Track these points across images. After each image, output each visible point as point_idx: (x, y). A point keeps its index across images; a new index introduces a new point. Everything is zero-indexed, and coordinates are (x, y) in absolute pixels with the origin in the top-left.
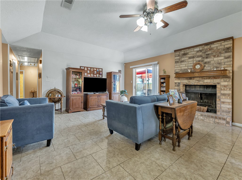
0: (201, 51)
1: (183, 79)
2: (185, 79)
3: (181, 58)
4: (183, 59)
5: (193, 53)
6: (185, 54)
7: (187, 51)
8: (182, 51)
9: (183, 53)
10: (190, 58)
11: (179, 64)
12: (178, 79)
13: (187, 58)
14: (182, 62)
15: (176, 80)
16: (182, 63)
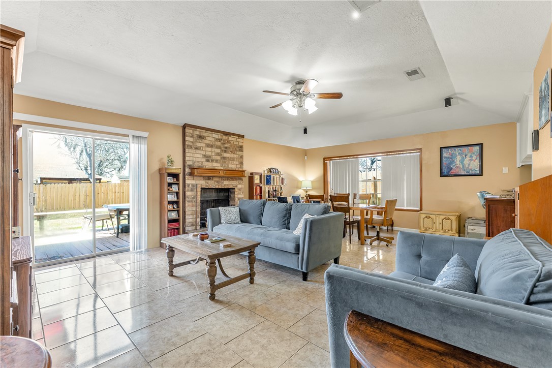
0: (220, 140)
1: (199, 178)
2: (202, 178)
3: (196, 142)
4: (198, 144)
5: (211, 139)
6: (201, 137)
7: (205, 134)
8: (197, 130)
9: (198, 133)
10: (208, 146)
11: (192, 152)
12: (192, 179)
13: (204, 145)
14: (197, 148)
15: (189, 179)
16: (198, 151)
